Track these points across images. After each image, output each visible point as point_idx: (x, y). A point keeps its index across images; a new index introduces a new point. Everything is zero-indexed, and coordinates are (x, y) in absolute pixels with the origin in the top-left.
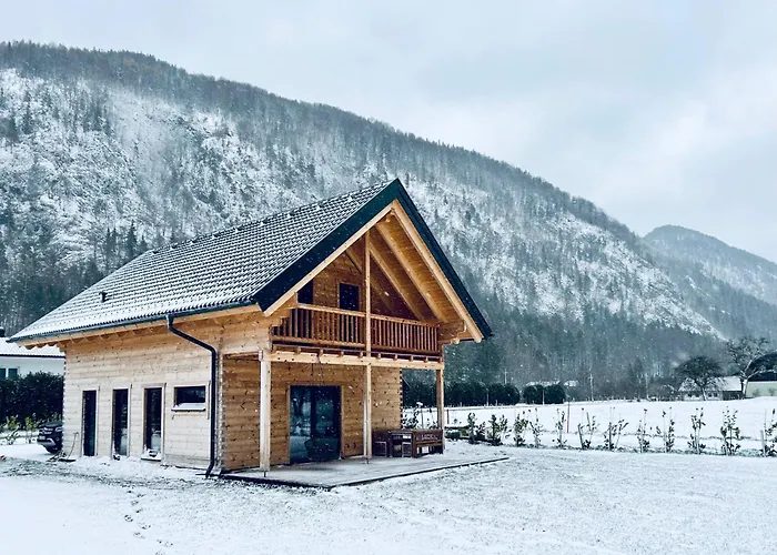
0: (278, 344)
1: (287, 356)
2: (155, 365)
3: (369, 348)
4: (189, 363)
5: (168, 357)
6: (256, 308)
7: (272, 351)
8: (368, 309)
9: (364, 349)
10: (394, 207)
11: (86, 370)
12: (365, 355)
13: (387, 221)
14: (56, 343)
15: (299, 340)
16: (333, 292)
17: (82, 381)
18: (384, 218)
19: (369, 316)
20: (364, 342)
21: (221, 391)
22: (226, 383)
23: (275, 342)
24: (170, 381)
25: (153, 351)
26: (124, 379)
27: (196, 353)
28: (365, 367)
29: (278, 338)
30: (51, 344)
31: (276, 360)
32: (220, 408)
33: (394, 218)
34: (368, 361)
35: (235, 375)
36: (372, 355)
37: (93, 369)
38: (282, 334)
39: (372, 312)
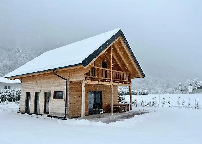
0: (87, 78)
1: (89, 82)
2: (48, 85)
3: (112, 80)
4: (59, 84)
5: (52, 82)
6: (82, 66)
7: (85, 80)
8: (112, 68)
9: (110, 80)
10: (120, 38)
11: (27, 86)
12: (111, 82)
13: (118, 42)
14: (19, 78)
15: (93, 77)
16: (100, 64)
17: (26, 89)
18: (117, 41)
19: (112, 70)
20: (111, 78)
21: (68, 93)
22: (70, 90)
23: (86, 77)
24: (52, 90)
25: (47, 81)
26: (38, 89)
27: (61, 81)
28: (111, 85)
29: (87, 76)
30: (17, 79)
31: (86, 83)
32: (68, 98)
33: (119, 41)
34: (112, 84)
35: (73, 88)
36: (113, 82)
37: (29, 86)
38: (88, 75)
39: (113, 69)
